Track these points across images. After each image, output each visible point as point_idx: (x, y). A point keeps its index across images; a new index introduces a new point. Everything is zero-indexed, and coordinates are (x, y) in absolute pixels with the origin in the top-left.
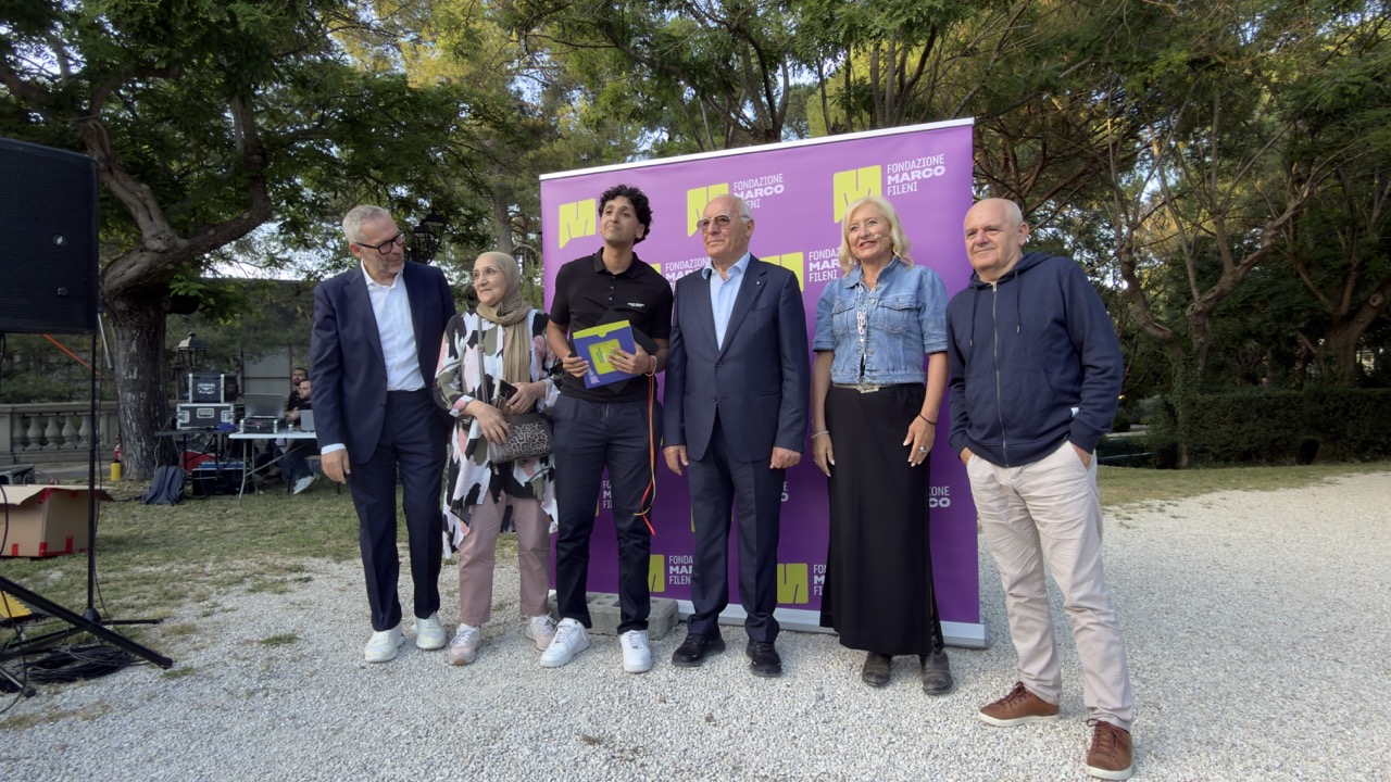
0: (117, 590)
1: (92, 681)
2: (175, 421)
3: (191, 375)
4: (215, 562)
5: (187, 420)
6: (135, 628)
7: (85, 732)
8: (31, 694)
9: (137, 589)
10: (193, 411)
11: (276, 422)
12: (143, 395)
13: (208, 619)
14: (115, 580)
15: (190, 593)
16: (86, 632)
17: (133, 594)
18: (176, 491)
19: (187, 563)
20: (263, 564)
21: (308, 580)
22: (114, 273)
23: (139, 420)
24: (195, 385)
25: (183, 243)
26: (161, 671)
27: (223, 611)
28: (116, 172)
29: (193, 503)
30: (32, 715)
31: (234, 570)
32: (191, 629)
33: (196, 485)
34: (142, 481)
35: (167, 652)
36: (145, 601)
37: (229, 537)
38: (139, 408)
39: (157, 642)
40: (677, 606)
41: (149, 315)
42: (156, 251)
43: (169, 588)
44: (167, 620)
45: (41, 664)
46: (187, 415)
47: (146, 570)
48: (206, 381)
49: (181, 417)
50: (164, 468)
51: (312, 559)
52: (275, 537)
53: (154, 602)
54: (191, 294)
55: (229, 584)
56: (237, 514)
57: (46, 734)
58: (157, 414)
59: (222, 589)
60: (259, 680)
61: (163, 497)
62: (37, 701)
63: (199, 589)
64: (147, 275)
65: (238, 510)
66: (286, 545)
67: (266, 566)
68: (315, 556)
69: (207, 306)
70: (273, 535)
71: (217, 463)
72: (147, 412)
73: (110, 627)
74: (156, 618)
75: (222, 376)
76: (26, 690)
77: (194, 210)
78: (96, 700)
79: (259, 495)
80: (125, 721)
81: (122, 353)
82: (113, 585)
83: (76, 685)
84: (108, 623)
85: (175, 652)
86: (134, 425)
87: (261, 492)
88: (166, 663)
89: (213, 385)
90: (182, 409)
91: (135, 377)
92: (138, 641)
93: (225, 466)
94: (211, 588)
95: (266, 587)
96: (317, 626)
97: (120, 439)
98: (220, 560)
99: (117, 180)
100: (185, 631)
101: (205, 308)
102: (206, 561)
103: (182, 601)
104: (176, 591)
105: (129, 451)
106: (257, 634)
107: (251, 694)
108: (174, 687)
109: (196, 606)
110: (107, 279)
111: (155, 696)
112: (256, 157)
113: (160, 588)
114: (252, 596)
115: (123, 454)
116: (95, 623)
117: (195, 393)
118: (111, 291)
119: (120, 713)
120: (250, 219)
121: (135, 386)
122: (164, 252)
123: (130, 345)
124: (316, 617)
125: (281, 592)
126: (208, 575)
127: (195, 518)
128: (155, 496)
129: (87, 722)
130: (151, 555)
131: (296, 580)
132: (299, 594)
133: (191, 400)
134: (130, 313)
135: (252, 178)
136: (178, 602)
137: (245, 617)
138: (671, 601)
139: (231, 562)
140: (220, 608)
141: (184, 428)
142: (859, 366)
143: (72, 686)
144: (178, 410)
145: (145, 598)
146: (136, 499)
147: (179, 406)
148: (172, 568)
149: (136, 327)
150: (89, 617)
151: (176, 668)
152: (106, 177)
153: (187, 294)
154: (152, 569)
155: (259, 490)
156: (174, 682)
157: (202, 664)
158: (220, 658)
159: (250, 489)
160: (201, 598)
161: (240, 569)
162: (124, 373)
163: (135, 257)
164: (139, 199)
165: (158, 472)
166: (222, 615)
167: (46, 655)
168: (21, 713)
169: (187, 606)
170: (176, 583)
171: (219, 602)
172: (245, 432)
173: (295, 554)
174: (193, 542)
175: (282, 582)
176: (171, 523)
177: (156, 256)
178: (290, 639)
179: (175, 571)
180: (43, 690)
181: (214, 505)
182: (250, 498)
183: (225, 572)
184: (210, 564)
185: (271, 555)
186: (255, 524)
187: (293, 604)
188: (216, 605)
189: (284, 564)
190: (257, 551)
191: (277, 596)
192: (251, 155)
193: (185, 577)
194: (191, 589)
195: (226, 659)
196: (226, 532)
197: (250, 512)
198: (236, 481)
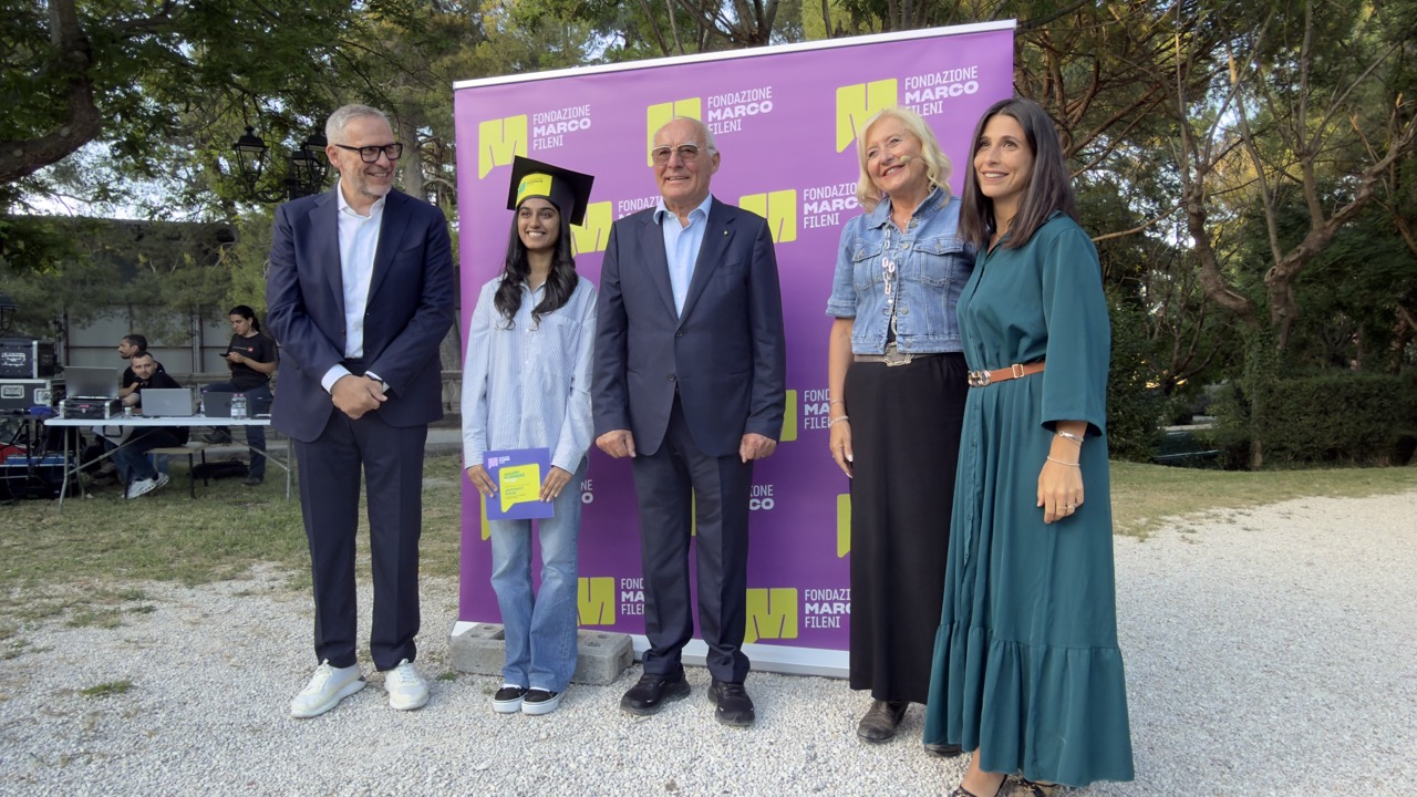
4: (24, 587)
11: (107, 404)
13: (15, 660)
20: (88, 589)
21: (149, 610)
27: (33, 651)
31: (50, 597)
37: (45, 554)
40: (631, 643)
48: (14, 349)
51: (155, 583)
52: (106, 554)
55: (42, 616)
56: (56, 524)
59: (32, 622)
60: (80, 742)
63: (4, 622)
65: (58, 519)
66: (121, 565)
67: (93, 593)
68: (159, 579)
69: (15, 251)
70: (103, 551)
71: (29, 457)
75: (35, 343)
79: (86, 499)
87: (89, 496)
89: (22, 355)
93: (39, 462)
94: (18, 621)
95: (91, 619)
96: (160, 670)
98: (31, 584)
101: (12, 254)
102: (12, 586)
106: (78, 682)
107: (68, 760)
112: (77, 53)
114: (74, 632)
120: (71, 135)
124: (159, 657)
125: (112, 627)
126: (14, 605)
131: (133, 611)
132: (136, 628)
135: (72, 81)
137: (64, 659)
138: (624, 635)
139: (47, 586)
140: (30, 647)
142: (886, 331)
155: (86, 493)
157: (2, 722)
158: (27, 712)
159: (74, 491)
160: (5, 634)
161: (57, 597)
166: (36, 655)
171: (29, 639)
172: (67, 417)
173: (132, 576)
175: (114, 613)
178: (124, 688)
181: (26, 511)
182: (74, 503)
183: (38, 600)
184: (19, 589)
185: (100, 578)
186: (81, 537)
187: (128, 641)
188: (23, 643)
189: (117, 589)
190: (82, 573)
191: (107, 631)
192: (71, 50)
195: (35, 715)
196: (40, 548)
197: (74, 522)
198: (55, 481)
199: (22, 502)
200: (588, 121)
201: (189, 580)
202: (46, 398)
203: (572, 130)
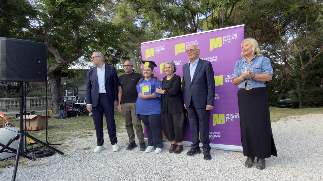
0: (52, 137)
1: (47, 157)
2: (63, 100)
3: (67, 90)
4: (72, 131)
5: (66, 100)
6: (56, 146)
7: (46, 168)
8: (35, 160)
9: (56, 137)
10: (67, 98)
11: (84, 100)
12: (57, 95)
13: (71, 144)
14: (52, 135)
15: (67, 138)
16: (46, 147)
17: (55, 138)
18: (64, 116)
19: (66, 132)
20: (82, 132)
21: (92, 135)
22: (50, 69)
23: (56, 100)
24: (67, 93)
25: (64, 61)
26: (61, 155)
27: (74, 142)
28: (50, 46)
29: (67, 118)
30: (35, 164)
31: (76, 133)
32: (67, 146)
33: (68, 114)
34: (57, 114)
35: (63, 151)
36: (58, 140)
38: (56, 98)
39: (60, 149)
41: (58, 77)
42: (59, 63)
44: (63, 144)
45: (37, 153)
46: (66, 99)
47: (58, 133)
48: (70, 91)
49: (65, 100)
50: (62, 110)
51: (93, 131)
52: (85, 126)
53: (60, 140)
54: (66, 72)
57: (38, 169)
58: (60, 99)
59: (74, 137)
60: (82, 158)
61: (61, 117)
62: (36, 161)
63: (69, 137)
64: (57, 69)
65: (77, 120)
66: (87, 128)
69: (70, 75)
71: (72, 109)
72: (58, 99)
73: (51, 146)
74: (60, 144)
75: (73, 90)
76: (34, 159)
77: (67, 54)
78: (48, 161)
80: (54, 166)
81: (52, 86)
82: (51, 136)
83: (44, 158)
84: (50, 145)
86: (55, 101)
87: (82, 116)
88: (62, 153)
89: (71, 92)
91: (55, 91)
92: (57, 149)
93: (74, 110)
94: (72, 137)
95: (83, 137)
96: (94, 146)
97: (52, 105)
99: (51, 48)
100: (66, 147)
102: (70, 131)
104: (64, 138)
105: (54, 107)
106: (81, 147)
107: (80, 161)
108: (64, 159)
109: (68, 141)
110: (49, 70)
111: (60, 161)
113: (61, 137)
114: (80, 139)
115: (53, 108)
116: (47, 145)
117: (67, 94)
118: (50, 72)
119: (53, 164)
120: (78, 55)
121: (55, 93)
122: (61, 64)
123: (54, 84)
124: (94, 144)
126: (71, 134)
127: (68, 122)
128: (60, 117)
129: (46, 166)
130: (59, 130)
131: (89, 135)
132: (90, 138)
133: (67, 96)
134: (54, 77)
135: (79, 46)
136: (65, 140)
137: (79, 143)
139: (76, 131)
141: (65, 102)
142: (245, 83)
143: (43, 158)
144: (64, 98)
145: (58, 139)
146: (56, 118)
147: (64, 97)
148: (63, 133)
149: (55, 80)
150: (46, 143)
151: (65, 155)
152: (48, 48)
154: (59, 133)
156: (64, 158)
157: (70, 154)
158: (74, 152)
159: (79, 115)
160: (69, 139)
162: (53, 90)
163: (55, 65)
164: (55, 52)
165: (60, 112)
167: (38, 152)
168: (33, 164)
169: (67, 141)
170: (64, 136)
171: (73, 140)
172: (78, 103)
173: (89, 130)
174: (68, 127)
175: (87, 136)
176: (63, 123)
177: (59, 64)
178: (88, 149)
179: (64, 133)
180: (37, 159)
181: (72, 119)
182: (80, 117)
183: (74, 134)
185: (84, 130)
186: (80, 123)
187: (89, 141)
188: (72, 141)
189: (87, 132)
190: (81, 129)
191: (85, 139)
192: (78, 42)
193: (66, 135)
194: (67, 137)
195: (75, 153)
196: (75, 125)
197: (80, 120)
198: (76, 113)
199: (71, 117)
200: (165, 48)
202: (75, 99)
203: (162, 50)
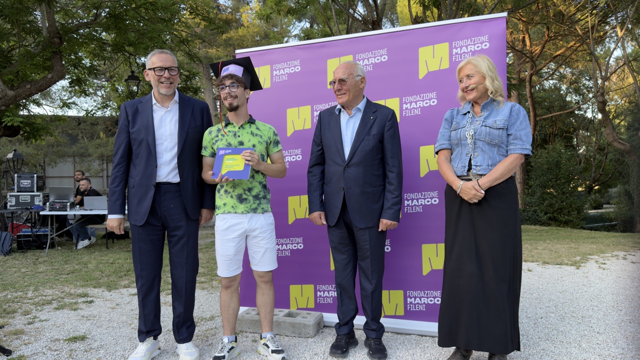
2: (6, 204)
3: (16, 175)
4: (33, 291)
5: (14, 203)
10: (17, 197)
11: (68, 204)
13: (29, 326)
15: (19, 310)
18: (7, 247)
19: (16, 292)
20: (63, 292)
21: (91, 302)
24: (18, 182)
25: (11, 93)
26: (5, 358)
27: (40, 321)
29: (17, 254)
31: (45, 296)
32: (22, 332)
33: (19, 243)
35: (8, 346)
37: (41, 276)
39: (2, 340)
40: (323, 317)
43: (7, 307)
44: (7, 327)
46: (14, 199)
48: (26, 179)
49: (10, 201)
51: (93, 289)
52: (69, 276)
54: (15, 124)
55: (43, 305)
56: (45, 261)
59: (39, 308)
63: (25, 307)
65: (46, 259)
66: (77, 281)
67: (65, 294)
68: (95, 287)
69: (26, 132)
70: (68, 274)
71: (32, 230)
75: (35, 175)
77: (17, 72)
79: (58, 250)
85: (13, 346)
87: (59, 248)
88: (7, 352)
89: (29, 181)
90: (11, 196)
93: (37, 232)
94: (32, 307)
95: (65, 306)
96: (99, 330)
98: (36, 290)
100: (18, 333)
101: (24, 133)
102: (28, 290)
103: (15, 315)
104: (10, 309)
106: (62, 335)
109: (23, 318)
112: (56, 39)
113: (1, 308)
114: (58, 312)
117: (18, 187)
120: (52, 78)
124: (98, 325)
125: (75, 310)
126: (30, 299)
127: (20, 264)
131: (84, 302)
132: (86, 311)
133: (16, 190)
135: (53, 52)
136: (13, 315)
137: (55, 325)
138: (319, 313)
139: (44, 291)
140: (39, 319)
141: (11, 208)
142: (467, 164)
144: (8, 197)
147: (9, 194)
148: (7, 294)
151: (14, 356)
153: (12, 125)
155: (58, 247)
157: (29, 354)
158: (40, 349)
159: (52, 246)
160: (26, 313)
161: (49, 296)
166: (42, 323)
169: (18, 318)
170: (10, 304)
171: (38, 315)
172: (50, 211)
173: (82, 286)
174: (19, 279)
175: (76, 303)
176: (5, 267)
178: (83, 338)
179: (9, 296)
181: (31, 255)
182: (53, 251)
183: (40, 297)
184: (31, 292)
185: (68, 287)
186: (56, 267)
187: (83, 317)
189: (76, 292)
190: (59, 284)
191: (73, 312)
192: (53, 38)
193: (15, 300)
194: (20, 308)
195: (44, 350)
196: (39, 273)
197: (54, 260)
198: (44, 241)
199: (28, 251)
200: (299, 67)
201: (109, 288)
202: (40, 201)
203: (292, 72)
